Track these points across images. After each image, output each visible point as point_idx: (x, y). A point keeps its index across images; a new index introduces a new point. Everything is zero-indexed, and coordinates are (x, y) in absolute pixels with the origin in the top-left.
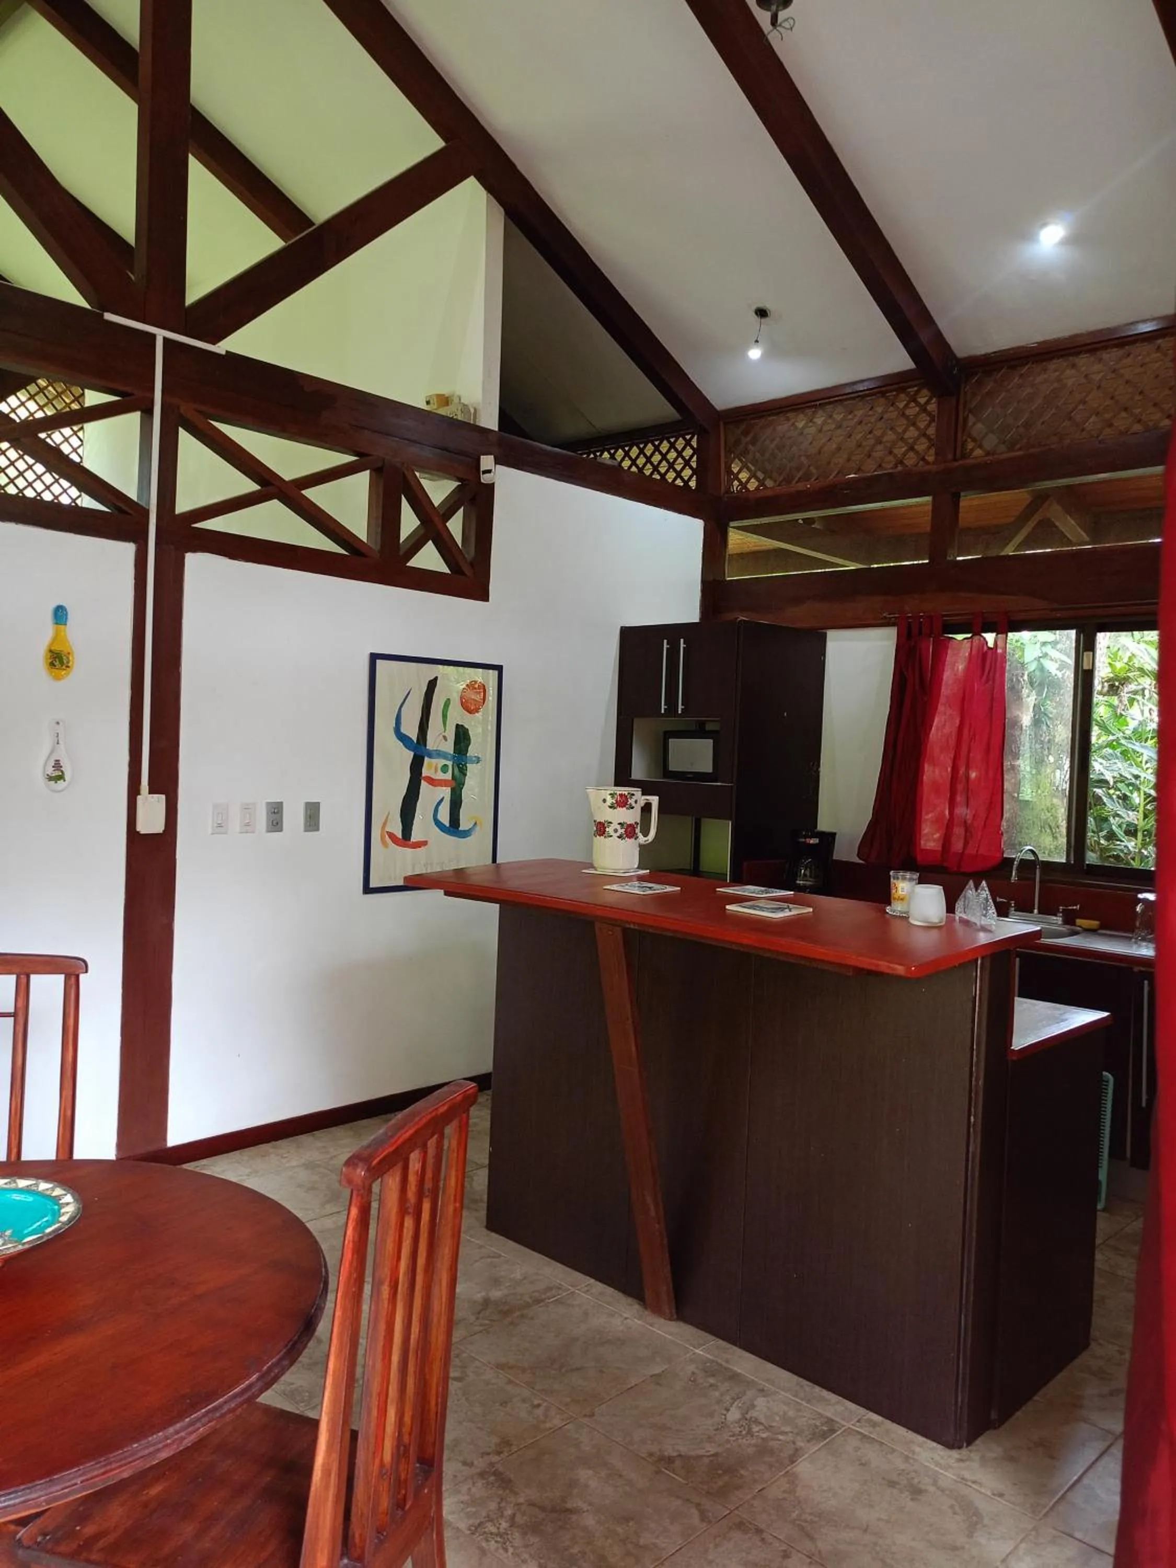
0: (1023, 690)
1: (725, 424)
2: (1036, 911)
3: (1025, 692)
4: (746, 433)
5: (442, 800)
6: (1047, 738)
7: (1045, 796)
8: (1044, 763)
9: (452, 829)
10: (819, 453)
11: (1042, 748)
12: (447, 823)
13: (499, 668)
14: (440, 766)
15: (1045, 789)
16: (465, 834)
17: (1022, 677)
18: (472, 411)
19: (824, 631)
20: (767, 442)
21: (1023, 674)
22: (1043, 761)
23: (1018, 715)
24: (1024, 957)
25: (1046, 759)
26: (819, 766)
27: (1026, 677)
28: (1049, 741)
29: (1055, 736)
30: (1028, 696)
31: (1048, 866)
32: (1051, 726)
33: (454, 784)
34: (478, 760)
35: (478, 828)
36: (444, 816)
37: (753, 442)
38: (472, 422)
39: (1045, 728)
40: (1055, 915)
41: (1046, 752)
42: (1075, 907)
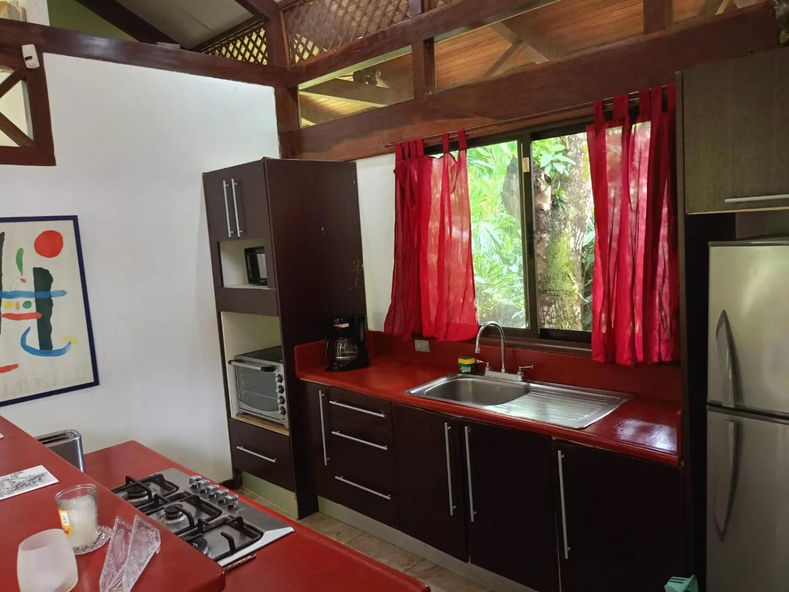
0: (541, 186)
1: (284, 12)
2: (503, 370)
3: (543, 187)
4: (297, 17)
5: (28, 330)
6: (563, 217)
7: (564, 256)
8: (562, 234)
9: (43, 351)
10: (341, 24)
11: (560, 224)
12: (37, 346)
13: (74, 219)
14: (21, 304)
15: (564, 251)
16: (60, 352)
17: (539, 177)
18: (20, 11)
19: (354, 161)
20: (310, 21)
21: (540, 175)
22: (561, 233)
23: (540, 204)
24: (472, 425)
25: (563, 231)
26: (362, 263)
27: (543, 177)
28: (565, 219)
29: (568, 215)
30: (546, 190)
31: (511, 332)
32: (566, 208)
33: (40, 315)
34: (63, 293)
35: (72, 345)
36: (33, 341)
37: (302, 23)
38: (21, 20)
39: (561, 210)
40: (515, 373)
41: (563, 227)
42: (530, 367)
